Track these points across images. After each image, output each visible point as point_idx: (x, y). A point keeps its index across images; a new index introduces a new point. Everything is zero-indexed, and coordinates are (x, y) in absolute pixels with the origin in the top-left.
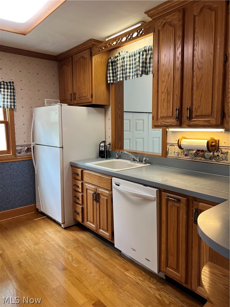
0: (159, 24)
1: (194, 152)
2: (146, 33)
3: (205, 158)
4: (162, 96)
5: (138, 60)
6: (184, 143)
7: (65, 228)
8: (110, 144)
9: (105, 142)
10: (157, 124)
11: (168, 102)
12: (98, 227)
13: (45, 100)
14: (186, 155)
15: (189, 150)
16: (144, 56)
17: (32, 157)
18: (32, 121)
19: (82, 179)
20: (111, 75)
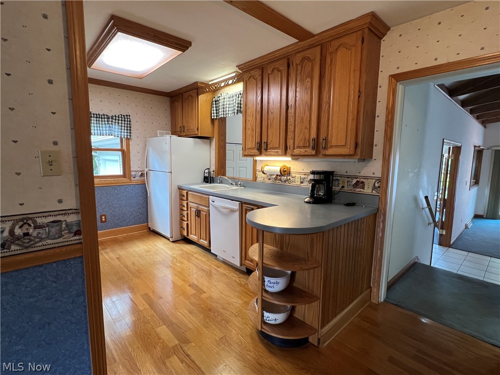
0: (247, 76)
1: (275, 176)
2: (238, 81)
3: (281, 181)
4: (249, 132)
5: (235, 101)
6: (266, 169)
7: (173, 242)
8: (214, 171)
9: (209, 169)
10: (245, 154)
11: (252, 136)
12: (199, 238)
13: (158, 131)
14: (269, 179)
15: (271, 175)
16: (240, 99)
17: (145, 182)
18: (145, 150)
19: (187, 200)
20: (215, 112)
